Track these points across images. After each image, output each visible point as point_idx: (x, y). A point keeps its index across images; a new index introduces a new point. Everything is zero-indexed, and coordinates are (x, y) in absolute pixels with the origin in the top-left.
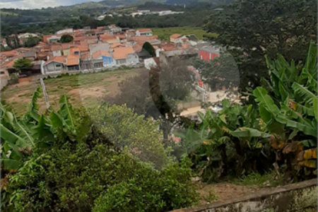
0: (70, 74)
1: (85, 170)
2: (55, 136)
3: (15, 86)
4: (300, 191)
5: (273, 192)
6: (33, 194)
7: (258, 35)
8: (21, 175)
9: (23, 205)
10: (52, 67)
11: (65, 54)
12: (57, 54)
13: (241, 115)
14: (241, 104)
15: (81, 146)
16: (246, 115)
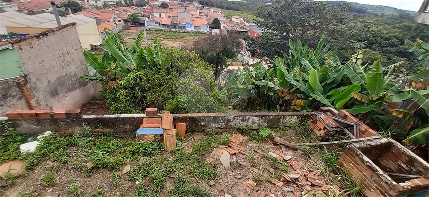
0: (163, 30)
1: (163, 85)
2: (148, 64)
3: (127, 31)
4: (285, 116)
5: (269, 114)
6: (132, 93)
7: (290, 25)
8: (125, 82)
9: (125, 98)
10: (152, 23)
11: (162, 16)
12: (157, 15)
13: (265, 74)
14: (267, 68)
15: (163, 71)
16: (268, 74)
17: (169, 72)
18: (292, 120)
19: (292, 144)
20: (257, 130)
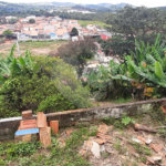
0: (33, 41)
2: (22, 70)
5: (128, 105)
10: (23, 36)
12: (26, 29)
13: (118, 68)
16: (121, 69)
17: (39, 75)
18: (147, 107)
19: (151, 128)
20: (119, 119)
